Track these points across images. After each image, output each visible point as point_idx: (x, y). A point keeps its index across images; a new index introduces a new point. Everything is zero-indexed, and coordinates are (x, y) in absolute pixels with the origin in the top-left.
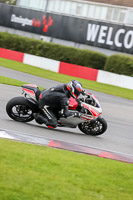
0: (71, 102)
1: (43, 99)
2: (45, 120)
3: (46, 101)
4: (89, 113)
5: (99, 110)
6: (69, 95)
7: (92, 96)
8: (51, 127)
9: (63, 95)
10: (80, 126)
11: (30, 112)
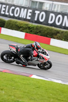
0: (35, 53)
1: (20, 52)
2: (21, 62)
3: (22, 53)
4: (43, 58)
5: (48, 57)
6: (34, 49)
7: (45, 50)
8: (24, 65)
9: (31, 49)
10: (38, 65)
11: (13, 58)
